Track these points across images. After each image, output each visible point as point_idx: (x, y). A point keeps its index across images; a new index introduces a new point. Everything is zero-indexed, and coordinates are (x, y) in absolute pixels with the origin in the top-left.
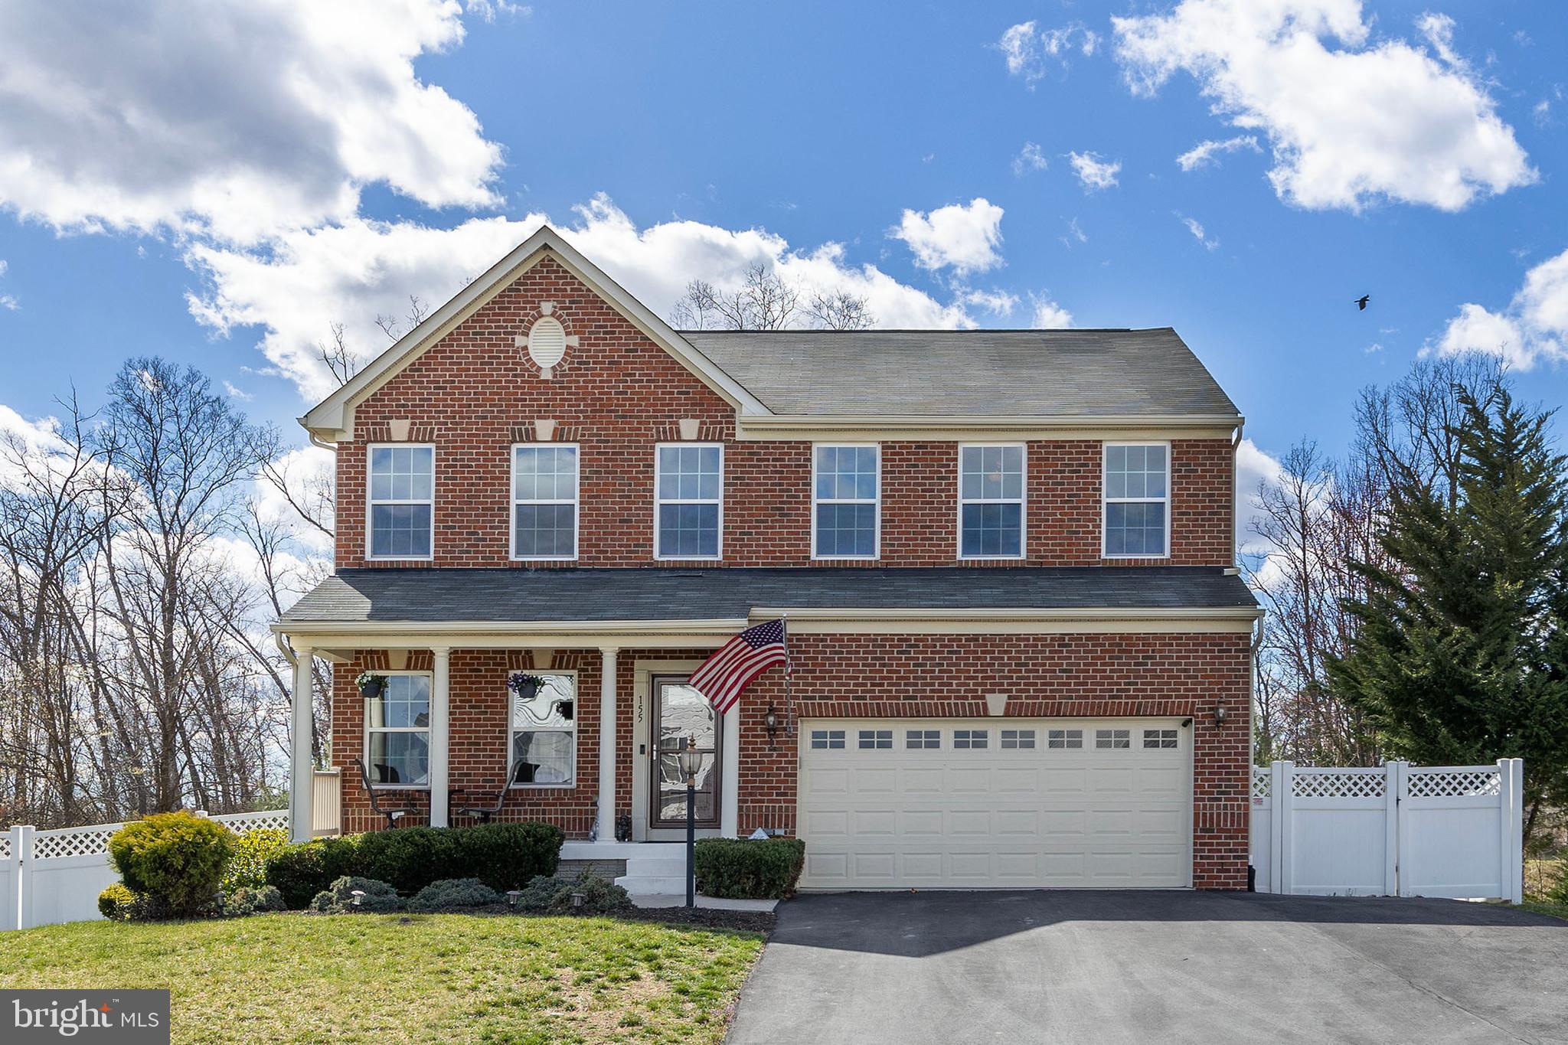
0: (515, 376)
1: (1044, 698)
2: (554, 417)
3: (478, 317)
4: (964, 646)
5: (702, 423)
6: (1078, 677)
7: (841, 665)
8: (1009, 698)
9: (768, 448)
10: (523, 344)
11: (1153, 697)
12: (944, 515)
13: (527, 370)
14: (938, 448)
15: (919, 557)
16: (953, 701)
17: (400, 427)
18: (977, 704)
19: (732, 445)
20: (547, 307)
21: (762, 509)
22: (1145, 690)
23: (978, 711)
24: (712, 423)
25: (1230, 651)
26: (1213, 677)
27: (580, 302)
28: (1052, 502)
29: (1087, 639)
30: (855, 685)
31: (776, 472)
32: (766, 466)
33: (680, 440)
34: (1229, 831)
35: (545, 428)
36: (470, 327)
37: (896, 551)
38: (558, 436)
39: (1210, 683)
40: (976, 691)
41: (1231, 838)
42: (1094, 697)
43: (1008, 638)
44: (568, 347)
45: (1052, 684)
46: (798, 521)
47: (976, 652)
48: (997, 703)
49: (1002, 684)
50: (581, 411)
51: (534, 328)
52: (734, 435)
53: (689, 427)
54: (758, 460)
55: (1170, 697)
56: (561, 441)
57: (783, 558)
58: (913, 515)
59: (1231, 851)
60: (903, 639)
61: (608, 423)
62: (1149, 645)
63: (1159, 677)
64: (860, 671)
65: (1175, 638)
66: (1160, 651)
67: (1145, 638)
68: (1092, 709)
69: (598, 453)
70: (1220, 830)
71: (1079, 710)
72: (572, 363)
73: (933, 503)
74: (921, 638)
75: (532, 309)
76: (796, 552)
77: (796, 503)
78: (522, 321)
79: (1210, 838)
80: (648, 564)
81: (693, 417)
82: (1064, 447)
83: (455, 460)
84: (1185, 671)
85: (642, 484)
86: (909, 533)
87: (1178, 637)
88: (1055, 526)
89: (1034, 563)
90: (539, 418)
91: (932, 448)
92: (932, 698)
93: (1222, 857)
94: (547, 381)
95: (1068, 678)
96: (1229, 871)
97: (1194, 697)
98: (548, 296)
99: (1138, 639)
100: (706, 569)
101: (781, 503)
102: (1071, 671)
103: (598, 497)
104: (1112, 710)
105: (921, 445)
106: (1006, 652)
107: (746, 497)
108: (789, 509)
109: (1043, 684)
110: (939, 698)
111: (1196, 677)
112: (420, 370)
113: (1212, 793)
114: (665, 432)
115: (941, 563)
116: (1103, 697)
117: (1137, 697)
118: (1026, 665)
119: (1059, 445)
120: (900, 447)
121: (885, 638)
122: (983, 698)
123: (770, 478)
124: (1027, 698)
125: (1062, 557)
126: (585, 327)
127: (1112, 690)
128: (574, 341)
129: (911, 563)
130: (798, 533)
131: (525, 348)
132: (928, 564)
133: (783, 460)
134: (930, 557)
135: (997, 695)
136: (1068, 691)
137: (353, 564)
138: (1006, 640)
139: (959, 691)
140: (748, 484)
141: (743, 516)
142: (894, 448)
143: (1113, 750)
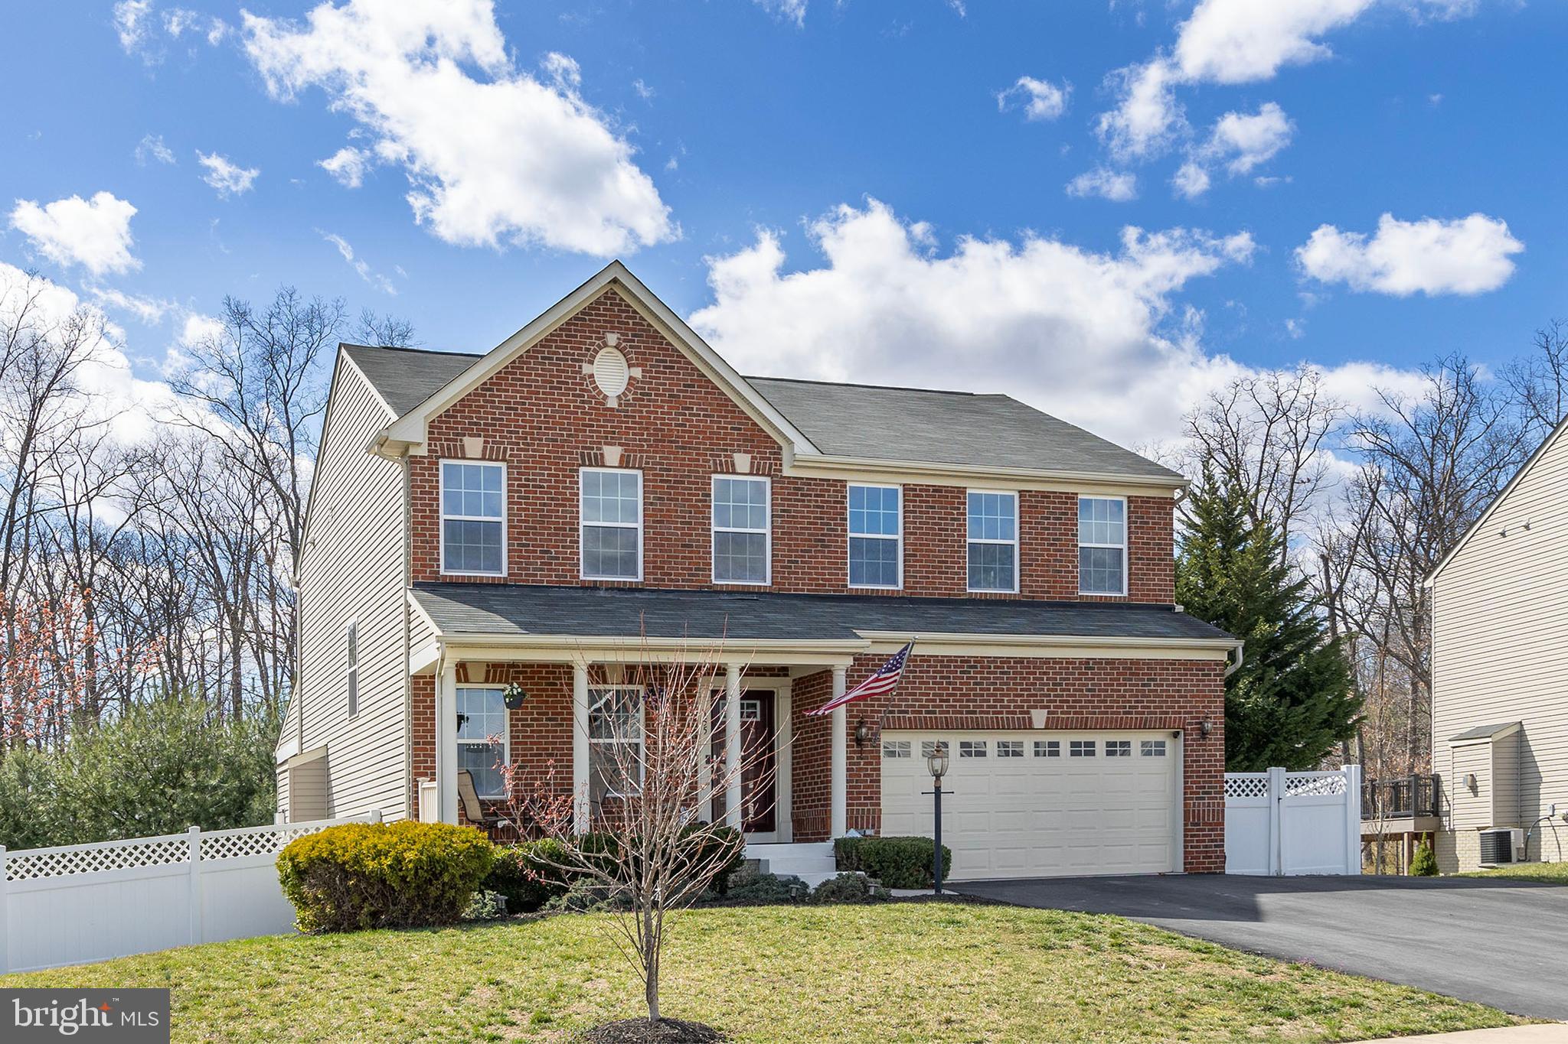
0: (583, 402)
1: (1075, 713)
2: (620, 444)
3: (546, 342)
4: (1012, 668)
5: (753, 458)
6: (1100, 696)
7: (915, 683)
8: (1049, 713)
9: (810, 484)
10: (590, 372)
11: (1156, 713)
12: (956, 552)
13: (594, 397)
14: (951, 492)
15: (937, 589)
16: (1005, 716)
17: (474, 445)
18: (1024, 718)
19: (778, 480)
20: (612, 338)
21: (806, 540)
22: (1149, 707)
23: (1025, 724)
24: (762, 458)
25: (1210, 675)
26: (1198, 696)
27: (641, 336)
28: (1040, 544)
29: (1106, 663)
30: (927, 700)
31: (818, 507)
32: (809, 501)
33: (734, 473)
34: (1210, 824)
35: (612, 454)
36: (539, 352)
37: (918, 583)
38: (624, 463)
39: (1196, 702)
40: (1023, 707)
41: (1212, 830)
42: (1112, 713)
43: (1047, 661)
44: (631, 378)
45: (1081, 702)
46: (837, 552)
47: (1022, 673)
48: (1039, 717)
49: (1043, 701)
50: (645, 440)
51: (598, 356)
52: (781, 471)
53: (742, 461)
54: (802, 495)
55: (1167, 713)
56: (627, 467)
57: (825, 585)
58: (931, 551)
59: (1212, 841)
60: (965, 660)
61: (670, 453)
62: (1152, 669)
63: (1159, 696)
64: (931, 689)
65: (1171, 664)
66: (1160, 674)
67: (1149, 663)
68: (1111, 722)
69: (661, 481)
70: (1205, 824)
71: (1101, 724)
72: (635, 393)
73: (947, 541)
74: (979, 660)
75: (598, 339)
76: (836, 580)
77: (835, 536)
78: (588, 350)
79: (1198, 830)
80: (708, 587)
81: (745, 452)
82: (1049, 497)
83: (527, 480)
84: (1179, 691)
85: (701, 512)
86: (929, 567)
87: (1173, 662)
88: (1043, 566)
89: (1027, 597)
90: (606, 444)
91: (946, 492)
92: (988, 713)
93: (1206, 846)
94: (612, 409)
95: (1093, 696)
96: (1211, 857)
97: (1185, 713)
98: (612, 328)
99: (1144, 664)
100: (759, 594)
101: (822, 535)
102: (1094, 690)
103: (662, 522)
104: (1126, 723)
105: (937, 489)
106: (1045, 673)
107: (792, 528)
108: (829, 541)
109: (1074, 701)
110: (994, 713)
111: (1186, 697)
112: (491, 390)
113: (1198, 793)
114: (721, 465)
115: (955, 595)
116: (1119, 713)
117: (1143, 713)
118: (1061, 684)
119: (1045, 495)
120: (920, 490)
121: (951, 659)
122: (1028, 713)
123: (813, 512)
124: (1062, 713)
125: (1049, 592)
126: (647, 360)
127: (1125, 707)
128: (637, 373)
129: (931, 594)
130: (837, 563)
131: (592, 376)
132: (945, 594)
133: (824, 496)
134: (946, 589)
135: (1039, 710)
136: (1093, 707)
137: (431, 578)
138: (1045, 663)
139: (1009, 707)
140: (794, 517)
141: (790, 545)
142: (916, 490)
143: (1118, 757)
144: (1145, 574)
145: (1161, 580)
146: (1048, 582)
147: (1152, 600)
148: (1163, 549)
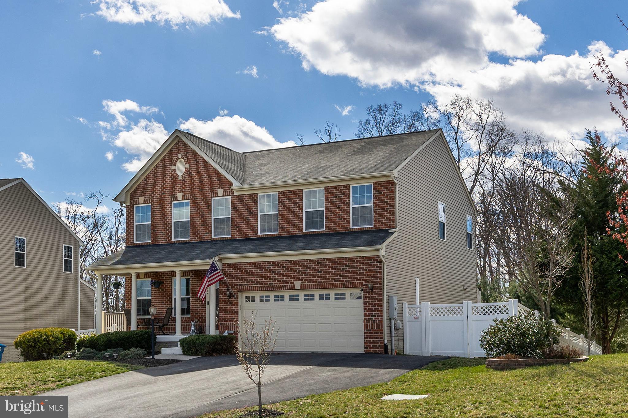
0: (172, 179)
1: (313, 282)
2: (183, 192)
3: (161, 161)
4: (287, 265)
5: (224, 190)
6: (324, 274)
7: (250, 273)
8: (302, 283)
9: (243, 197)
10: (174, 168)
11: (349, 281)
12: (298, 216)
13: (175, 177)
14: (296, 192)
15: (290, 232)
16: (284, 285)
17: (141, 199)
18: (292, 285)
19: (233, 197)
20: (180, 156)
21: (242, 218)
22: (346, 278)
23: (292, 288)
24: (227, 190)
25: (374, 262)
26: (369, 272)
27: (189, 153)
28: (333, 209)
29: (327, 260)
30: (254, 280)
31: (246, 205)
32: (243, 203)
33: (218, 196)
34: (375, 330)
35: (180, 196)
36: (160, 165)
37: (283, 230)
38: (184, 198)
39: (368, 275)
40: (291, 281)
41: (377, 333)
42: (329, 282)
43: (301, 261)
44: (186, 168)
45: (316, 277)
46: (253, 221)
47: (291, 267)
48: (298, 284)
49: (299, 278)
50: (190, 189)
51: (177, 163)
52: (233, 193)
53: (220, 192)
54: (241, 201)
55: (354, 280)
56: (184, 200)
57: (248, 235)
58: (288, 217)
59: (377, 338)
60: (269, 263)
61: (197, 192)
62: (347, 261)
63: (350, 273)
64: (256, 275)
65: (356, 259)
66: (351, 264)
67: (346, 259)
68: (329, 286)
69: (195, 203)
70: (373, 330)
71: (324, 286)
72: (187, 173)
73: (294, 212)
74: (274, 262)
75: (176, 156)
76: (253, 232)
77: (252, 215)
78: (173, 161)
79: (369, 333)
80: (210, 239)
81: (222, 188)
82: (336, 188)
83: (156, 209)
84: (359, 270)
85: (207, 212)
86: (287, 223)
87: (356, 258)
88: (334, 217)
89: (327, 231)
90: (178, 192)
91: (294, 192)
92: (278, 283)
93: (374, 341)
94: (180, 180)
95: (321, 275)
96: (376, 346)
97: (363, 280)
98: (181, 152)
99: (343, 259)
100: (226, 240)
101: (248, 215)
102: (321, 272)
103: (195, 218)
104: (335, 286)
105: (290, 192)
106: (300, 266)
107: (237, 214)
108: (250, 217)
109: (312, 277)
110: (280, 283)
111: (363, 273)
112: (146, 180)
113: (370, 316)
114: (213, 194)
115: (297, 234)
116: (332, 281)
117: (343, 281)
118: (307, 270)
119: (334, 187)
120: (284, 193)
121: (263, 263)
122: (293, 283)
123: (245, 207)
124: (307, 282)
125: (336, 229)
126: (191, 161)
127: (335, 279)
128: (187, 166)
129: (288, 234)
130: (253, 226)
131: (175, 169)
132: (293, 234)
133: (248, 200)
134: (294, 232)
135: (298, 282)
136: (321, 279)
137: (130, 245)
138: (300, 262)
139: (286, 281)
140: (238, 210)
141: (237, 221)
142: (282, 193)
143: (340, 300)
144: (380, 216)
145: (388, 218)
146: (336, 224)
147: (384, 228)
148: (388, 204)
